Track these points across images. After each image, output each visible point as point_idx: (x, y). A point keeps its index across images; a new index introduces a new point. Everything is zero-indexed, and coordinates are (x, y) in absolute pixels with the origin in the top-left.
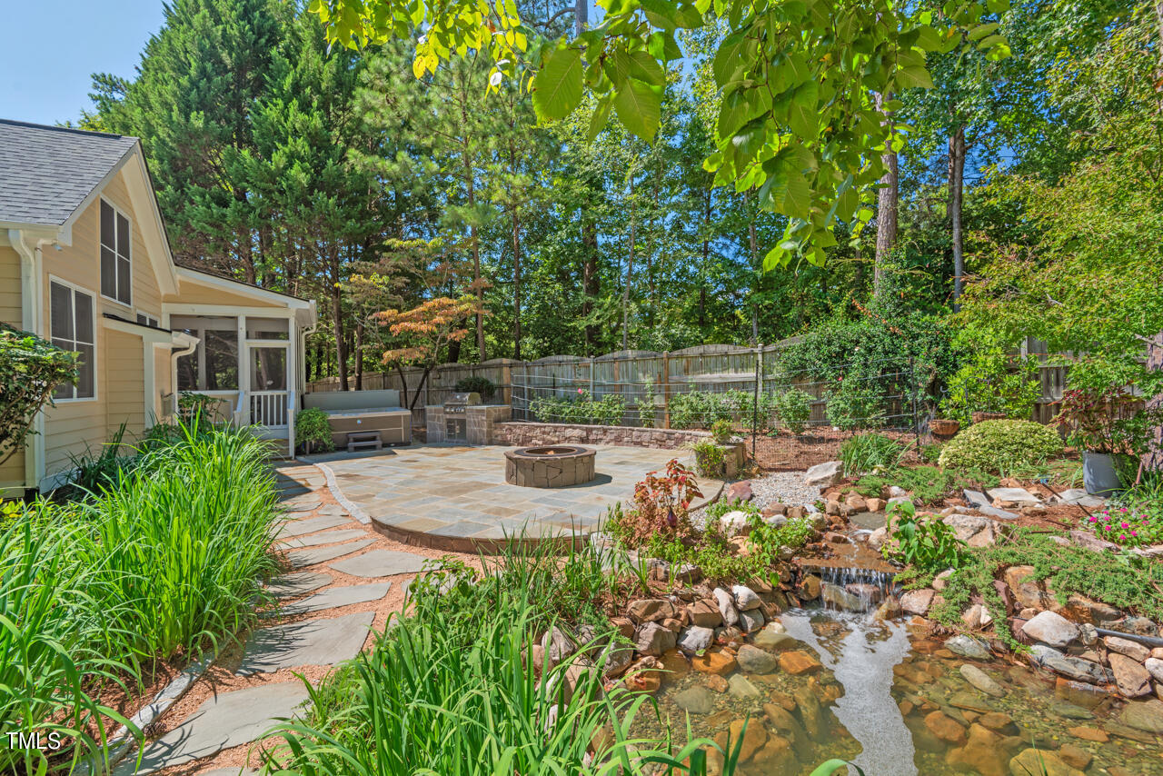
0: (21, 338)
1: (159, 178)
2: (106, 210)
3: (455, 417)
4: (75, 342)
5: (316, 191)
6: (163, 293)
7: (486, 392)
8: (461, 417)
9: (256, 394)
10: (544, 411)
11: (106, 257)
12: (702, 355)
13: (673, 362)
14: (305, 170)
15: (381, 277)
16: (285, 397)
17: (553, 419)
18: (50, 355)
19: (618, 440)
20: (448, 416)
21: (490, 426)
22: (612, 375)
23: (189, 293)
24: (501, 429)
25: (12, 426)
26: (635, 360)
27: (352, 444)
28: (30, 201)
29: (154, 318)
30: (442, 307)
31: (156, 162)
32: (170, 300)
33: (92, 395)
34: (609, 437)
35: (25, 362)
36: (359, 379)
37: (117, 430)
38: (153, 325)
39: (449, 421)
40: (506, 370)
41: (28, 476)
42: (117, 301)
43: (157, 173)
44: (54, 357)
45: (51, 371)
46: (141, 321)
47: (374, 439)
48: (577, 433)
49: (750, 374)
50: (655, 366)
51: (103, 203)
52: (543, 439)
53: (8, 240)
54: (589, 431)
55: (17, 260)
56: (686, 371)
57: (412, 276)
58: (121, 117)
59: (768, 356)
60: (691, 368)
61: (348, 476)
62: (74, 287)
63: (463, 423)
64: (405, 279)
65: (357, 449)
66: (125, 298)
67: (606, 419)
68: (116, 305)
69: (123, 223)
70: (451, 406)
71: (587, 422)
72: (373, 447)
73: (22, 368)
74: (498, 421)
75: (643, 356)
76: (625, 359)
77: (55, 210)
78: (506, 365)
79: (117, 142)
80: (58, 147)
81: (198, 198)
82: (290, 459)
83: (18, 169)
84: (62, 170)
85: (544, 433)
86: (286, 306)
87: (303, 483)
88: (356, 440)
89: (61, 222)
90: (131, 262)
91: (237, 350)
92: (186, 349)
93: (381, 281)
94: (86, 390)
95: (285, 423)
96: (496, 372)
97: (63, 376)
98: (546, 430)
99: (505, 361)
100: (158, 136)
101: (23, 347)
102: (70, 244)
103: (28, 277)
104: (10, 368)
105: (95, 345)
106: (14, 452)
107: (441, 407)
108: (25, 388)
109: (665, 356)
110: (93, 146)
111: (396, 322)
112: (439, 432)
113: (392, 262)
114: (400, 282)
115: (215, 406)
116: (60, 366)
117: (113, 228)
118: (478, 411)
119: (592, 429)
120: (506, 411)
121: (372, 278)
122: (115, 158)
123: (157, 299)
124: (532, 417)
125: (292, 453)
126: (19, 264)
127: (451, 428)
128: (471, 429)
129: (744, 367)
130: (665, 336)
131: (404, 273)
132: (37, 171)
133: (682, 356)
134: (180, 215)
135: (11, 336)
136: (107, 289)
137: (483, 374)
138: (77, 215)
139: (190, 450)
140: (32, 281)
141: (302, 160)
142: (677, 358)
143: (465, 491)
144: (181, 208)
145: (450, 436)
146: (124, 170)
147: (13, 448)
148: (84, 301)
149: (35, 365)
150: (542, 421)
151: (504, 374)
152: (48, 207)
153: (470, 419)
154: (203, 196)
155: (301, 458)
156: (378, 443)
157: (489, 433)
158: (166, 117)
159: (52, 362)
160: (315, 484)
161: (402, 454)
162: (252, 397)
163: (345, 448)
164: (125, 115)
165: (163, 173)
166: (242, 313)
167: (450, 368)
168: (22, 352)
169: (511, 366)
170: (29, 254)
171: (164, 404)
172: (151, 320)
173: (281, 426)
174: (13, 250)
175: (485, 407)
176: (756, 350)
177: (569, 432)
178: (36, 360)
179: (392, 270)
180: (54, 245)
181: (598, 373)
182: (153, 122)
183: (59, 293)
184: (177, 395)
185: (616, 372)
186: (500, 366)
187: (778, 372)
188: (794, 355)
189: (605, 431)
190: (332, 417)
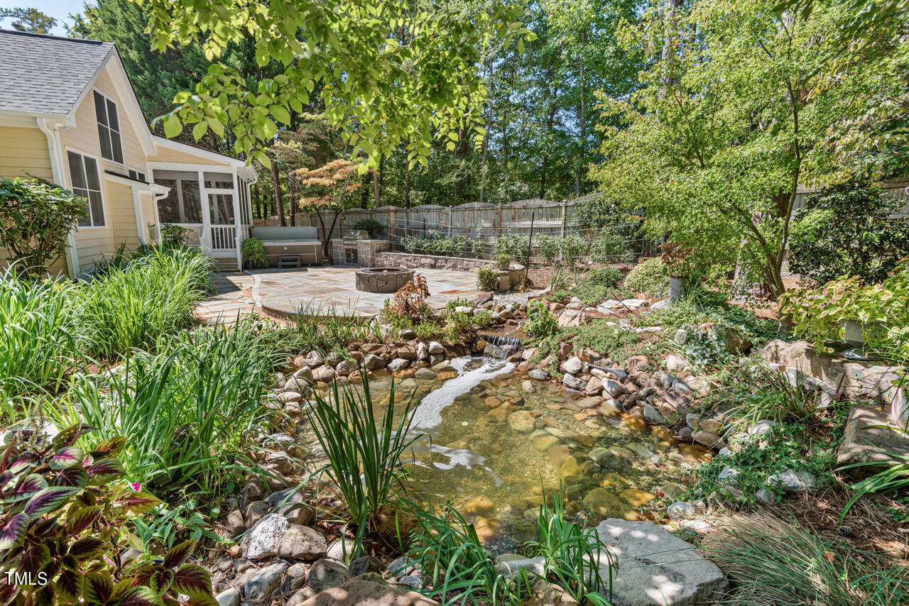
0: (52, 188)
1: (139, 65)
2: (98, 98)
3: (350, 247)
4: (88, 190)
5: (249, 75)
6: (146, 155)
7: (374, 230)
8: (354, 247)
9: (214, 226)
10: (411, 245)
11: (102, 132)
12: (524, 208)
13: (505, 212)
14: (239, 58)
15: (296, 143)
16: (234, 229)
17: (416, 252)
18: (70, 199)
19: (454, 267)
20: (346, 247)
21: (373, 254)
22: (464, 220)
23: (164, 155)
24: (381, 256)
25: (55, 242)
26: (479, 210)
27: (280, 263)
28: (47, 97)
29: (141, 172)
30: (341, 167)
31: (136, 52)
32: (151, 159)
33: (103, 225)
34: (449, 264)
35: (56, 204)
36: (293, 218)
37: (119, 247)
38: (142, 179)
39: (347, 250)
40: (392, 214)
41: (70, 272)
42: (113, 162)
43: (137, 61)
44: (73, 201)
45: (72, 209)
46: (132, 176)
47: (296, 260)
48: (428, 261)
49: (558, 222)
50: (491, 215)
51: (96, 93)
52: (407, 265)
53: (37, 124)
54: (436, 260)
55: (45, 138)
56: (514, 219)
57: (320, 141)
58: (109, 14)
59: (569, 209)
60: (517, 217)
61: (268, 283)
62: (83, 154)
63: (355, 252)
64: (315, 144)
65: (284, 267)
66: (119, 158)
67: (451, 252)
68: (112, 165)
69: (112, 106)
70: (348, 239)
71: (438, 253)
72: (295, 266)
73: (55, 207)
74: (379, 251)
75: (484, 207)
76: (472, 209)
77: (64, 103)
78: (392, 211)
79: (100, 47)
80: (62, 55)
81: (166, 81)
82: (239, 271)
83: (38, 73)
84: (65, 72)
85: (407, 260)
86: (229, 165)
87: (238, 285)
88: (283, 261)
89: (66, 112)
90: (120, 133)
91: (199, 194)
92: (162, 195)
93: (296, 146)
94: (99, 221)
95: (235, 247)
96: (385, 216)
97: (79, 212)
98: (409, 258)
99: (392, 208)
100: (135, 32)
101: (54, 194)
102: (75, 126)
103: (52, 149)
104: (48, 208)
105: (102, 191)
106: (59, 257)
107: (341, 240)
108: (59, 220)
109: (499, 207)
110: (84, 51)
111: (308, 178)
112: (341, 258)
113: (306, 131)
114: (312, 146)
115: (186, 234)
116: (77, 206)
117: (105, 111)
118: (365, 244)
119: (438, 259)
120: (385, 245)
121: (290, 143)
122: (98, 60)
123: (143, 158)
124: (402, 249)
125: (240, 267)
126: (46, 140)
127: (348, 255)
128: (361, 256)
129: (552, 217)
130: (506, 192)
131: (316, 139)
132: (50, 74)
133: (511, 208)
134: (156, 94)
135: (46, 188)
136: (105, 153)
137: (377, 218)
138: (77, 106)
139: (157, 259)
140: (55, 151)
141: (237, 49)
142: (508, 208)
143: (325, 292)
144: (156, 89)
145: (348, 261)
146: (108, 66)
147: (57, 255)
148: (91, 163)
149: (61, 204)
150: (409, 252)
151: (392, 218)
152: (58, 101)
153: (361, 249)
154: (170, 79)
155: (246, 271)
156: (299, 263)
157: (373, 260)
158: (138, 17)
159: (71, 204)
160: (245, 286)
161: (311, 271)
162: (212, 229)
163: (276, 266)
164: (112, 12)
165: (141, 60)
166: (201, 169)
167: (355, 212)
168: (53, 198)
169: (396, 212)
170: (51, 133)
171: (151, 231)
172: (139, 174)
173: (233, 249)
174: (39, 130)
175: (369, 241)
176: (561, 204)
177: (423, 261)
178: (62, 203)
179: (307, 137)
180: (65, 127)
181: (454, 218)
182: (130, 20)
183: (73, 158)
184: (159, 226)
185: (466, 219)
186: (388, 211)
187: (574, 222)
188: (585, 208)
189: (446, 260)
190: (267, 244)
